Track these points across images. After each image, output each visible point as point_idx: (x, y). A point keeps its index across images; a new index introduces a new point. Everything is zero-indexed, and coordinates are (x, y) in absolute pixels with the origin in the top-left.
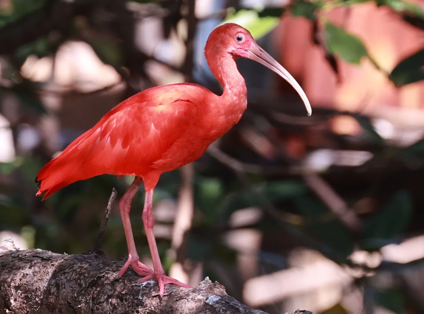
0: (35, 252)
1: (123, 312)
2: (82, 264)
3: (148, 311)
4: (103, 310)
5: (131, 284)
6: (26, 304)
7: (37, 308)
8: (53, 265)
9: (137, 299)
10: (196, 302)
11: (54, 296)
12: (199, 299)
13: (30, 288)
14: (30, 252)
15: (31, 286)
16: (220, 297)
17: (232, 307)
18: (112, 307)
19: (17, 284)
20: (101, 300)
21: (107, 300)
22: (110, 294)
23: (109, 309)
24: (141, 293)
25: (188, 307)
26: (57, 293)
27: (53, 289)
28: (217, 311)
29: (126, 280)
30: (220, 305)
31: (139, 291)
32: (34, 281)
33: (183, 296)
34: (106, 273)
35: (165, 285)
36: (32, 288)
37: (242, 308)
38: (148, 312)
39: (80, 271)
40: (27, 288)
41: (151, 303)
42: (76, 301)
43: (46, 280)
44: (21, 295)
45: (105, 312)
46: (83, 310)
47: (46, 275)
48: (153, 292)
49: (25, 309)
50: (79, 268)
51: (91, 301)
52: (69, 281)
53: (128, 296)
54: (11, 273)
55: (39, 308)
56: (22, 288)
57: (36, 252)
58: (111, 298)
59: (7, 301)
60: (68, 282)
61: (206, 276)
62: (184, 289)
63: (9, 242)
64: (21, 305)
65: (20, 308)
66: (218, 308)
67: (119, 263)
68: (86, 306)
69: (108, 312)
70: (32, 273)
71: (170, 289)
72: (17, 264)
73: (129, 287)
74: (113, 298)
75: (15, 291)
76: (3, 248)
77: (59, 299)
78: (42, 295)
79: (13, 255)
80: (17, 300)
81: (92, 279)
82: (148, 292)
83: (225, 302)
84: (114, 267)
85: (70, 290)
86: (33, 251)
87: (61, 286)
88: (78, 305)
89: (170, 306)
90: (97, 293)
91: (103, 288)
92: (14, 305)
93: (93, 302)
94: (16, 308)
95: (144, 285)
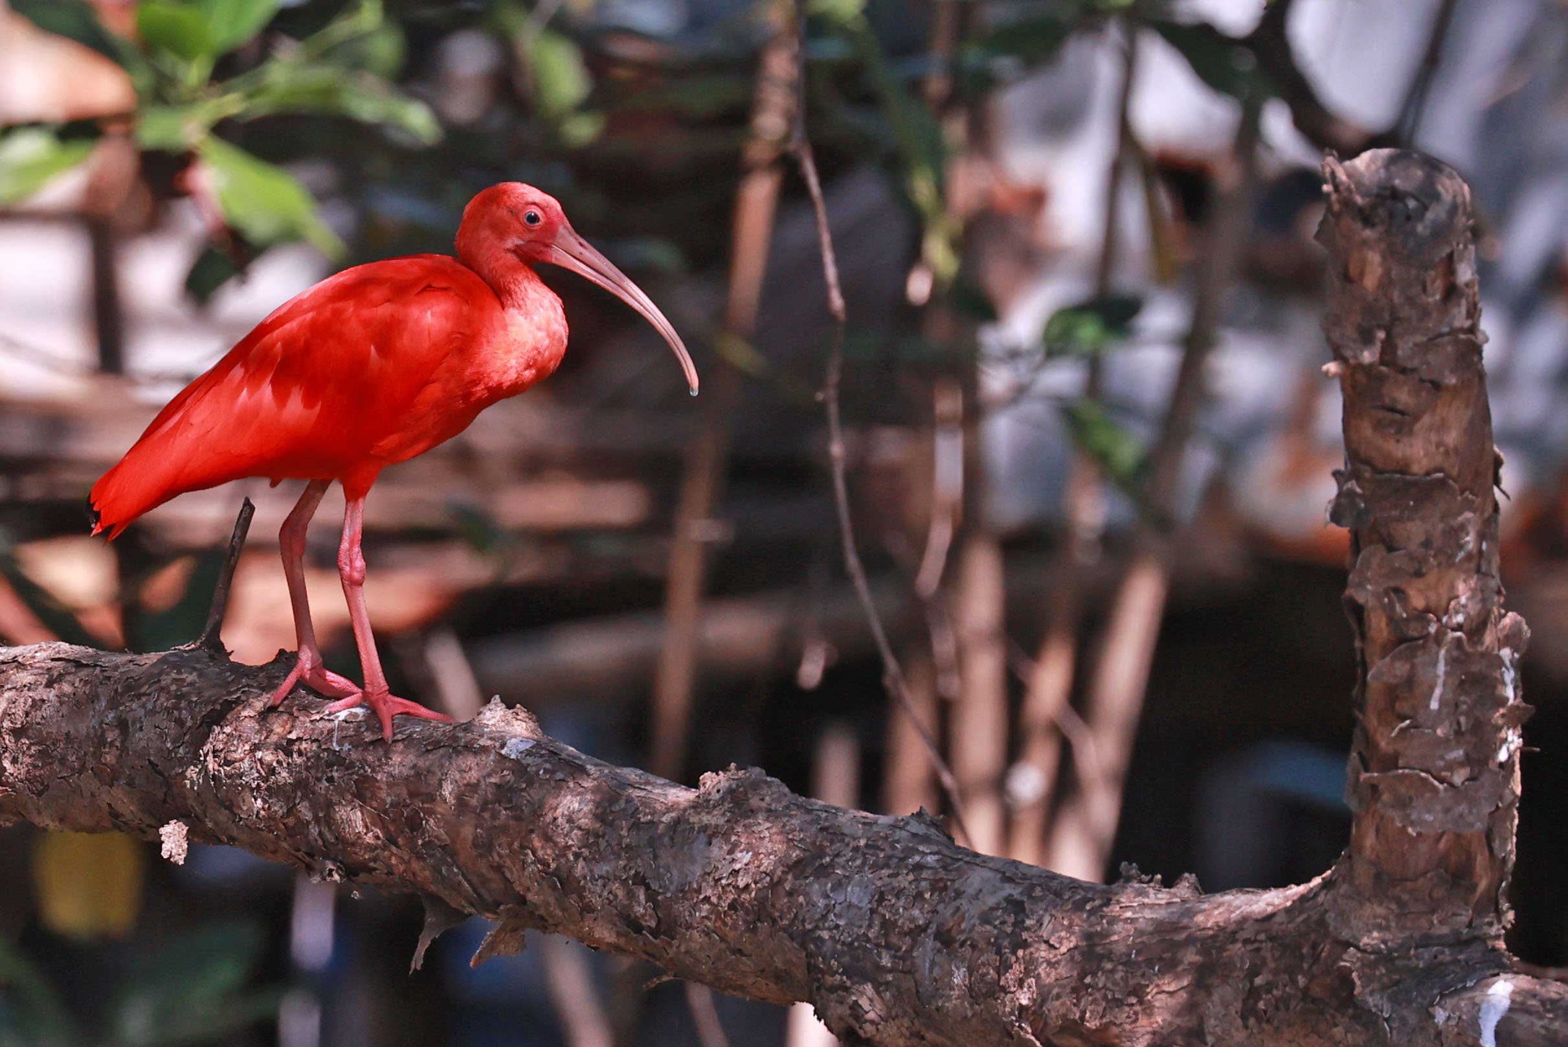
0: (54, 649)
2: (181, 673)
3: (355, 777)
4: (241, 779)
5: (309, 714)
6: (42, 768)
9: (328, 750)
10: (475, 752)
11: (114, 749)
12: (484, 746)
13: (52, 732)
14: (44, 650)
15: (54, 727)
16: (531, 741)
17: (567, 762)
18: (263, 770)
19: (19, 723)
20: (237, 756)
21: (252, 753)
22: (257, 741)
23: (257, 775)
24: (337, 736)
25: (459, 766)
26: (122, 742)
28: (532, 773)
29: (295, 708)
30: (536, 759)
31: (333, 730)
32: (61, 715)
33: (442, 741)
34: (243, 692)
36: (57, 732)
37: (591, 764)
38: (356, 780)
39: (176, 691)
40: (44, 733)
41: (363, 759)
42: (170, 760)
43: (93, 713)
44: (28, 748)
45: (247, 782)
46: (188, 780)
48: (365, 733)
49: (38, 781)
50: (175, 682)
51: (210, 758)
52: (152, 713)
53: (304, 742)
55: (74, 777)
56: (30, 733)
57: (57, 650)
58: (260, 751)
60: (150, 717)
61: (495, 695)
62: (441, 725)
64: (28, 772)
65: (26, 779)
66: (532, 766)
67: (273, 669)
68: (197, 770)
69: (256, 783)
70: (56, 698)
72: (13, 677)
73: (304, 722)
74: (267, 750)
75: (13, 741)
77: (128, 756)
80: (20, 760)
81: (210, 708)
82: (353, 733)
83: (547, 752)
84: (261, 680)
85: (156, 733)
86: (50, 647)
87: (132, 726)
88: (176, 769)
89: (411, 765)
90: (225, 740)
91: (239, 728)
92: (12, 772)
93: (215, 761)
94: (16, 780)
95: (343, 718)
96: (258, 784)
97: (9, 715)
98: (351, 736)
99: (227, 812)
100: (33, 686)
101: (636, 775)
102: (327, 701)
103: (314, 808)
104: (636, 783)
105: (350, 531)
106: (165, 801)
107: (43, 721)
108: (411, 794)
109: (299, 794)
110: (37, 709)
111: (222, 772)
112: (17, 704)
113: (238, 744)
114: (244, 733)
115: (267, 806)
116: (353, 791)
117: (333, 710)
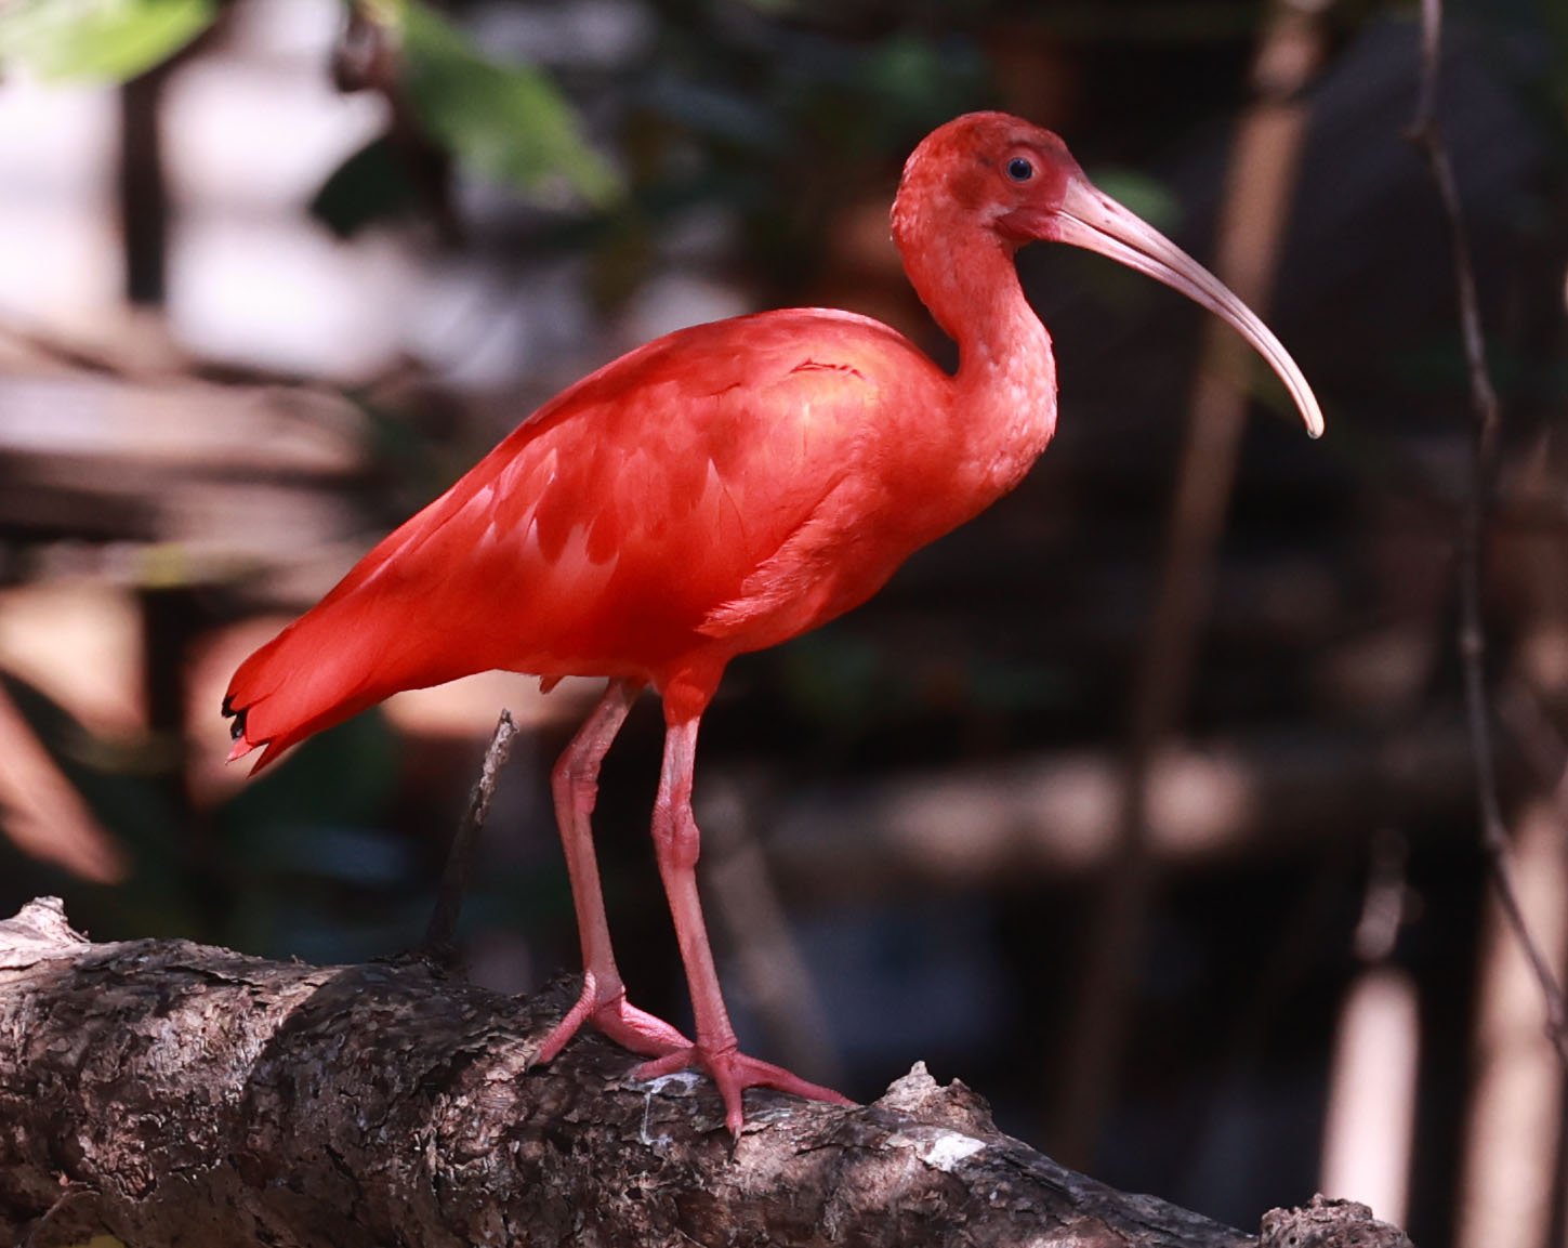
0: (171, 950)
1: (568, 1193)
2: (387, 1003)
3: (678, 1191)
4: (483, 1185)
5: (602, 1082)
6: (144, 1153)
7: (191, 1170)
8: (263, 1006)
9: (632, 1144)
10: (882, 1158)
11: (268, 1126)
12: (895, 1149)
13: (164, 1093)
14: (155, 953)
15: (168, 1085)
16: (978, 1142)
17: (1038, 1182)
18: (521, 1171)
19: (109, 1074)
20: (477, 1147)
21: (503, 1143)
22: (511, 1123)
23: (509, 1180)
24: (649, 1120)
25: (853, 1180)
26: (283, 1116)
27: (264, 1097)
28: (977, 1197)
29: (578, 1070)
30: (985, 1174)
31: (640, 1110)
32: (180, 1064)
33: (826, 1136)
34: (491, 1039)
36: (172, 1093)
37: (1078, 1186)
38: (679, 1195)
39: (377, 1031)
40: (151, 1094)
41: (691, 1161)
42: (364, 1148)
43: (235, 1064)
44: (124, 1118)
45: (492, 1192)
46: (393, 1182)
47: (234, 1045)
48: (696, 1118)
49: (137, 1174)
50: (375, 1016)
51: (431, 1148)
52: (336, 1068)
53: (591, 1128)
54: (78, 1034)
55: (199, 1169)
56: (127, 1091)
57: (175, 952)
58: (517, 1140)
59: (62, 1138)
60: (331, 1073)
61: (917, 1061)
62: (824, 1109)
63: (44, 911)
64: (121, 1157)
65: (118, 1169)
66: (979, 1185)
67: (543, 1001)
68: (409, 1167)
69: (508, 1194)
70: (173, 1035)
71: (764, 1109)
72: (100, 996)
73: (593, 1095)
74: (530, 1139)
75: (97, 1103)
76: (28, 934)
77: (293, 1136)
78: (217, 1120)
79: (80, 962)
80: (108, 1136)
81: (433, 1063)
82: (676, 1116)
83: (1003, 1162)
84: (521, 1019)
85: (339, 1102)
86: (165, 948)
87: (300, 1088)
88: (374, 1164)
89: (772, 1175)
90: (458, 1119)
91: (483, 1100)
92: (93, 1155)
93: (439, 1154)
94: (101, 1170)
95: (659, 1090)
96: (511, 1195)
97: (93, 1061)
98: (671, 1121)
99: (458, 1239)
100: (134, 1014)
101: (1154, 1208)
102: (633, 1060)
103: (604, 1240)
104: (1153, 1221)
106: (352, 1217)
108: (771, 1225)
109: (581, 1215)
110: (140, 1053)
111: (452, 1173)
112: (106, 1042)
113: (480, 1126)
114: (489, 1108)
115: (525, 1233)
116: (674, 1215)
117: (646, 1075)
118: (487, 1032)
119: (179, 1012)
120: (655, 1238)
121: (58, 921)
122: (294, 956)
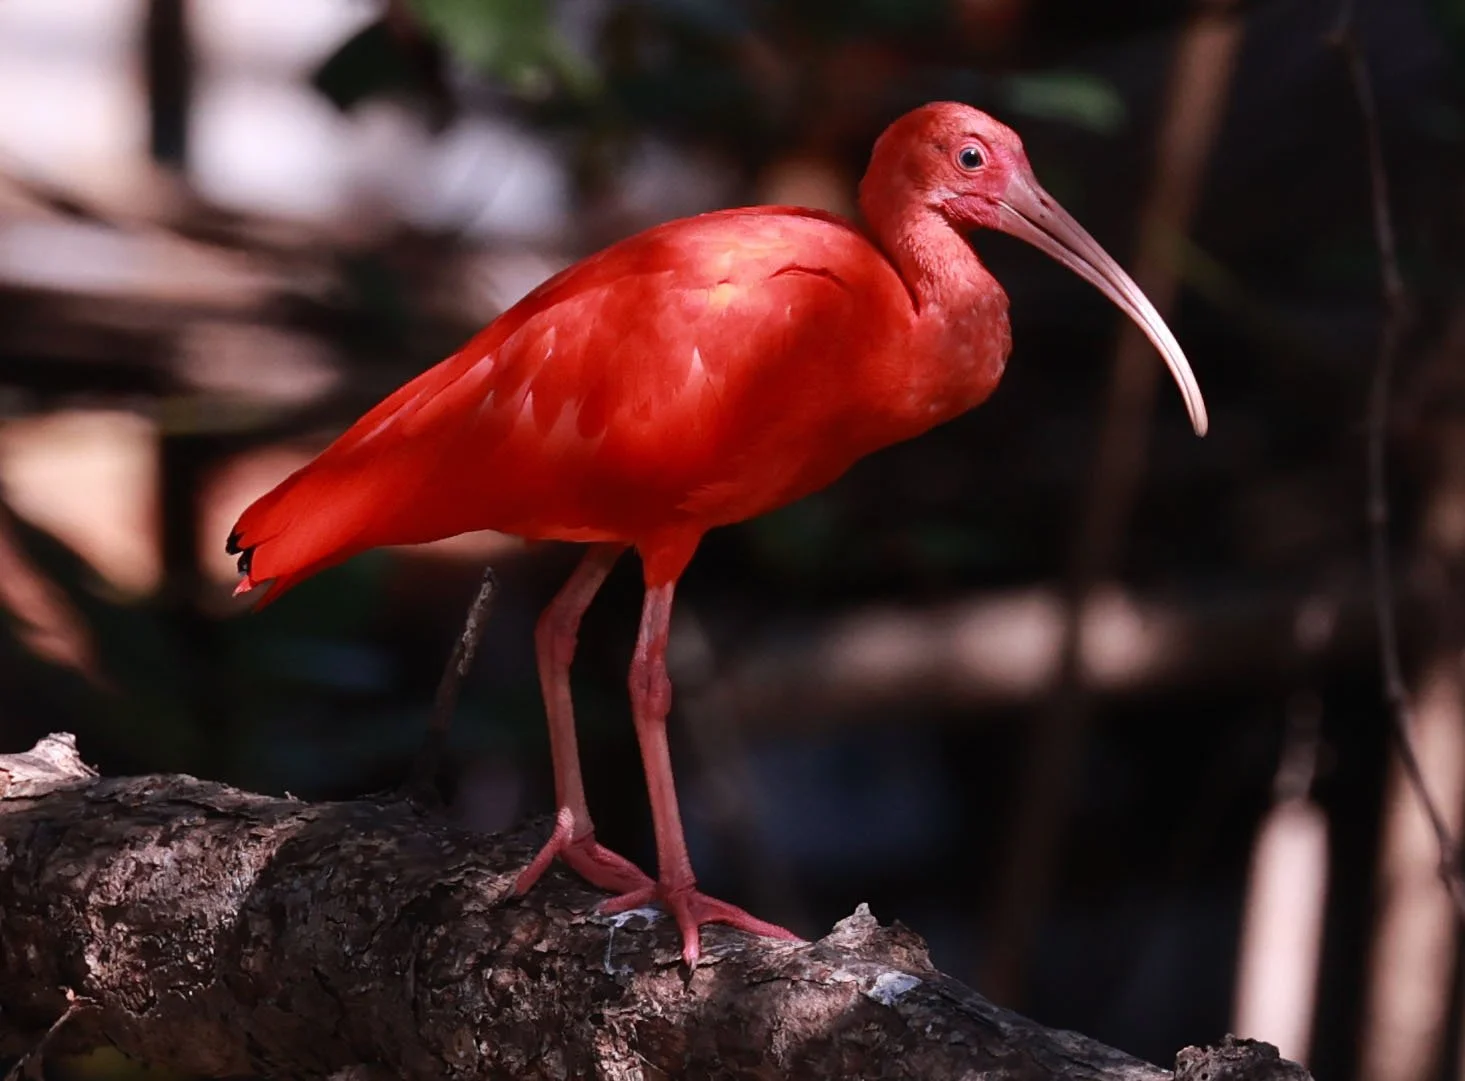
0: (174, 785)
1: (536, 1018)
2: (372, 838)
3: (637, 1018)
4: (457, 1008)
5: (570, 916)
6: (143, 972)
7: (189, 988)
8: (258, 838)
9: (596, 973)
10: (826, 991)
11: (261, 948)
12: (840, 983)
13: (165, 916)
14: (160, 787)
15: (169, 909)
16: (915, 978)
17: (970, 1016)
18: (493, 997)
19: (114, 898)
20: (454, 973)
21: (476, 970)
22: (485, 952)
23: (482, 1004)
24: (612, 951)
25: (800, 1011)
26: (276, 940)
27: (257, 923)
28: (914, 1030)
29: (547, 904)
30: (922, 1008)
31: (604, 942)
32: (180, 890)
33: (776, 970)
34: (468, 873)
35: (701, 925)
36: (172, 918)
37: (1007, 1022)
38: (639, 1022)
39: (362, 864)
40: (153, 917)
41: (651, 991)
42: (349, 972)
43: (231, 891)
44: (127, 939)
45: (466, 1015)
46: (375, 1004)
47: (231, 873)
48: (656, 950)
49: (139, 991)
50: (361, 850)
51: (410, 974)
52: (324, 896)
53: (559, 958)
54: (87, 860)
55: (196, 987)
56: (131, 915)
57: (178, 787)
58: (490, 967)
59: (71, 959)
60: (320, 902)
61: (860, 902)
62: (774, 945)
63: (58, 746)
64: (124, 975)
65: (121, 986)
66: (918, 1018)
67: (516, 839)
68: (390, 990)
69: (481, 1017)
70: (174, 863)
71: (716, 943)
72: (108, 826)
73: (560, 928)
74: (501, 967)
75: (102, 925)
76: (42, 767)
77: (283, 959)
78: (213, 943)
79: (90, 794)
80: (113, 955)
81: (414, 895)
82: (637, 949)
83: (939, 997)
84: (496, 856)
85: (327, 928)
87: (291, 915)
88: (357, 986)
89: (726, 1004)
90: (436, 947)
91: (459, 930)
92: (99, 973)
93: (418, 979)
94: (105, 986)
95: (622, 923)
96: (483, 1017)
97: (100, 885)
98: (633, 953)
99: (433, 1058)
100: (138, 843)
101: (1077, 1043)
102: (599, 896)
103: (569, 1062)
104: (1074, 1054)
105: (649, 634)
106: (336, 1035)
107: (152, 898)
108: (723, 1051)
109: (548, 1038)
110: (144, 879)
112: (112, 868)
114: (465, 937)
115: (496, 1053)
116: (633, 1040)
117: (610, 910)
118: (464, 867)
119: (180, 842)
120: (616, 1061)
121: (71, 756)
122: (287, 793)
